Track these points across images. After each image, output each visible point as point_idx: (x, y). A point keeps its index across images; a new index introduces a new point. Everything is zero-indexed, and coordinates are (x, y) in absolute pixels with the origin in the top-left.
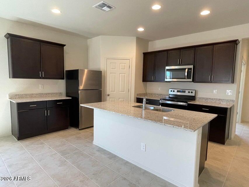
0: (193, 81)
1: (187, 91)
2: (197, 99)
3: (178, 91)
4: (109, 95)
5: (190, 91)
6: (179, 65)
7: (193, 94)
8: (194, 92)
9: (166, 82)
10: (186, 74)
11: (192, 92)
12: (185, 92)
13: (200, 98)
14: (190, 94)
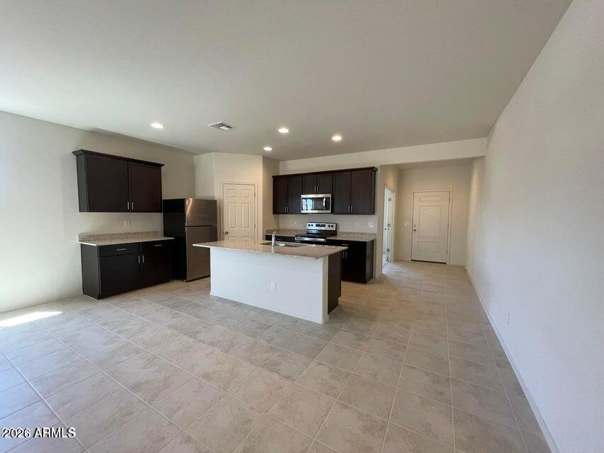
0: (332, 212)
1: (327, 225)
2: (339, 234)
3: (317, 226)
4: (227, 233)
5: (331, 225)
6: (317, 193)
7: (334, 229)
8: (334, 225)
9: (303, 214)
10: (324, 204)
11: (332, 226)
12: (324, 226)
13: (342, 233)
14: (331, 229)
